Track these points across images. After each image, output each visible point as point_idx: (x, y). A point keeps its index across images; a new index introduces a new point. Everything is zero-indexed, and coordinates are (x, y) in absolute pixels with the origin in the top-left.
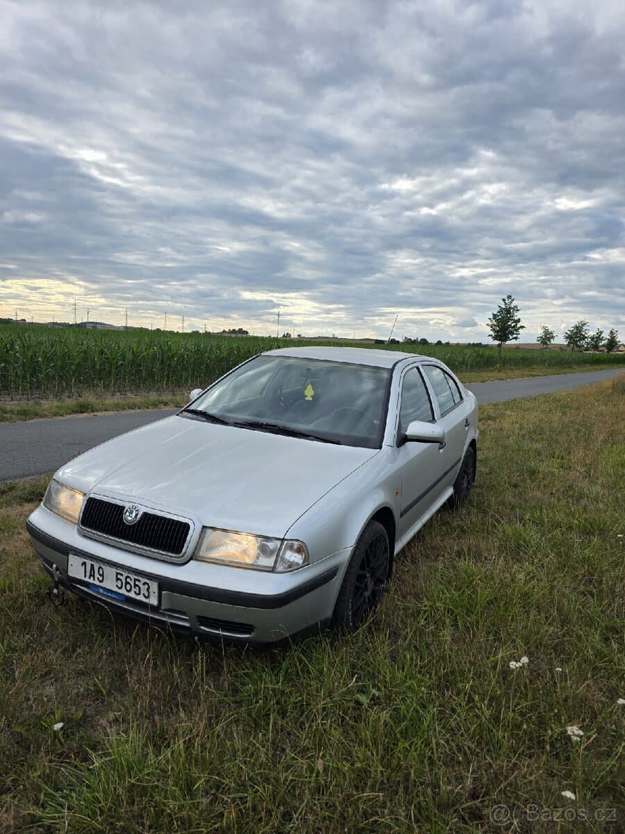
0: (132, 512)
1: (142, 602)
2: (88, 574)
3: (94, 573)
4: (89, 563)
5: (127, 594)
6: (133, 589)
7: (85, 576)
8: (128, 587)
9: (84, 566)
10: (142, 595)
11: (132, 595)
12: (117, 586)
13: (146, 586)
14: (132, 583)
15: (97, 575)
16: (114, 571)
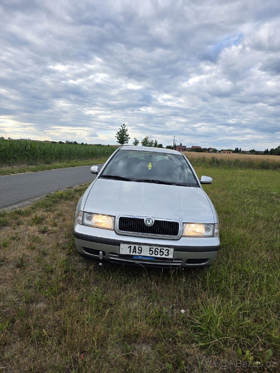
0: (149, 221)
1: (165, 258)
2: (132, 251)
3: (136, 250)
4: (133, 246)
5: (156, 256)
6: (159, 253)
7: (130, 252)
8: (156, 253)
9: (130, 248)
10: (164, 255)
11: (159, 256)
12: (150, 254)
13: (167, 251)
14: (159, 251)
15: (137, 251)
16: (148, 247)
